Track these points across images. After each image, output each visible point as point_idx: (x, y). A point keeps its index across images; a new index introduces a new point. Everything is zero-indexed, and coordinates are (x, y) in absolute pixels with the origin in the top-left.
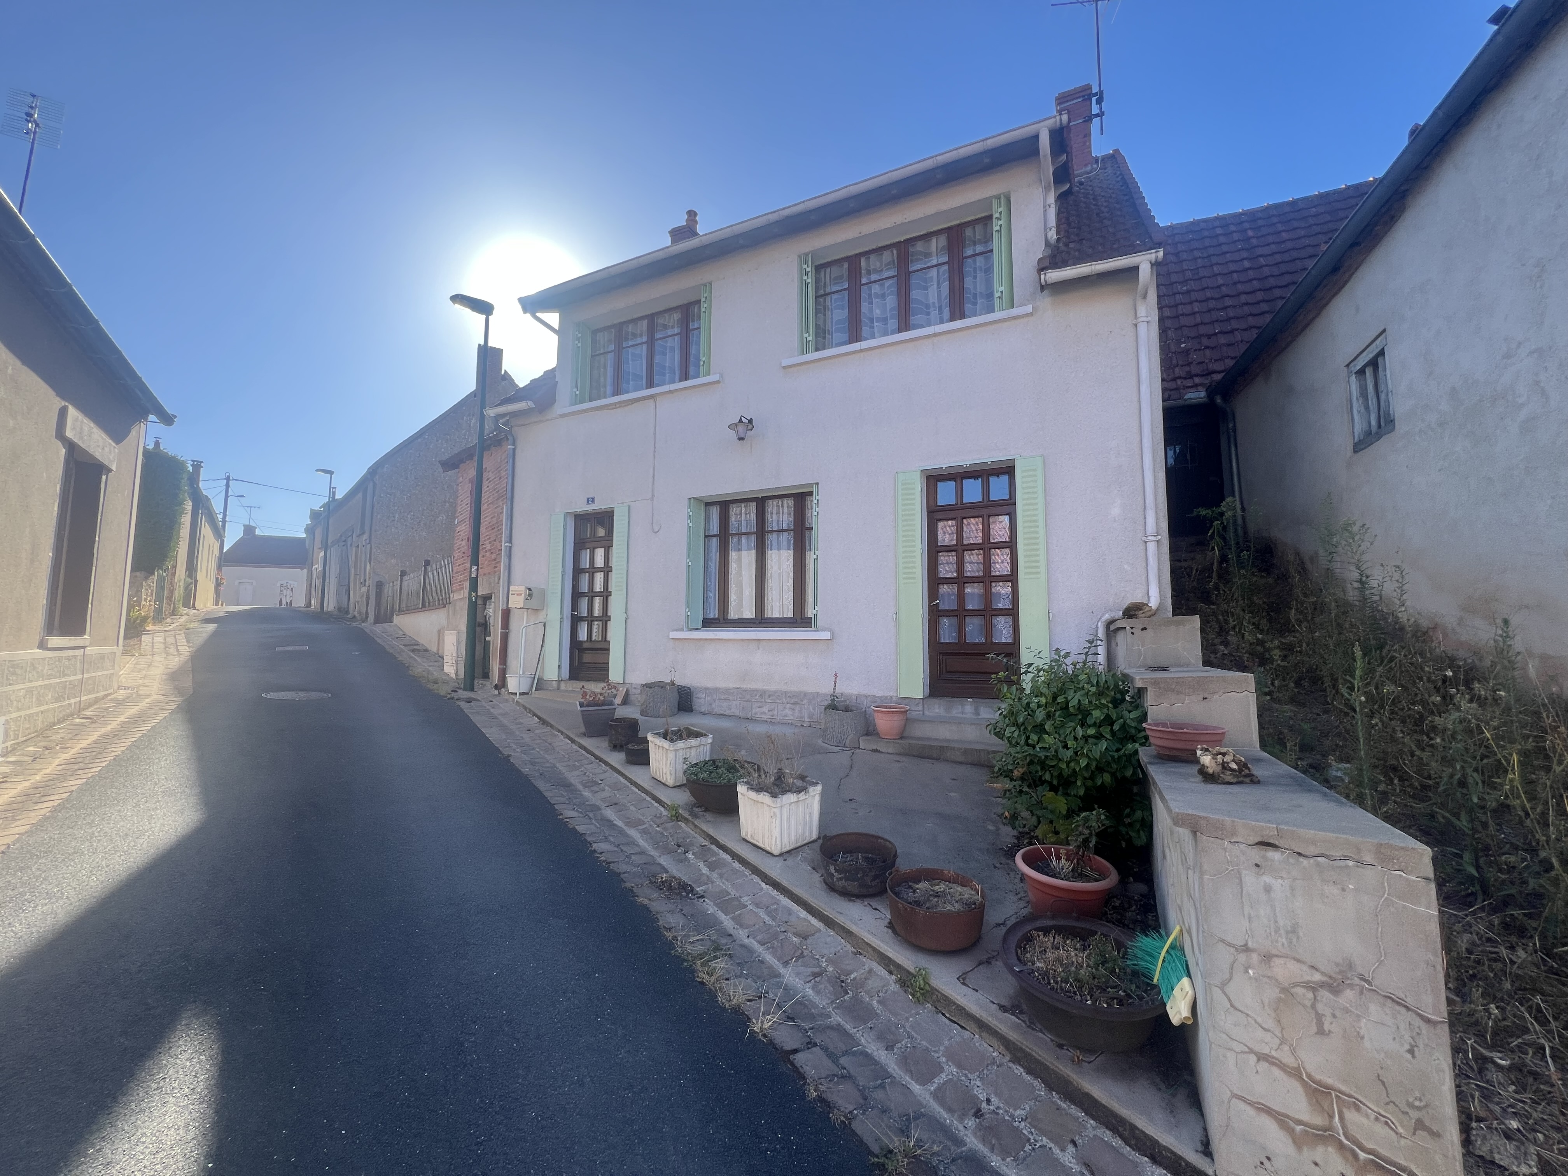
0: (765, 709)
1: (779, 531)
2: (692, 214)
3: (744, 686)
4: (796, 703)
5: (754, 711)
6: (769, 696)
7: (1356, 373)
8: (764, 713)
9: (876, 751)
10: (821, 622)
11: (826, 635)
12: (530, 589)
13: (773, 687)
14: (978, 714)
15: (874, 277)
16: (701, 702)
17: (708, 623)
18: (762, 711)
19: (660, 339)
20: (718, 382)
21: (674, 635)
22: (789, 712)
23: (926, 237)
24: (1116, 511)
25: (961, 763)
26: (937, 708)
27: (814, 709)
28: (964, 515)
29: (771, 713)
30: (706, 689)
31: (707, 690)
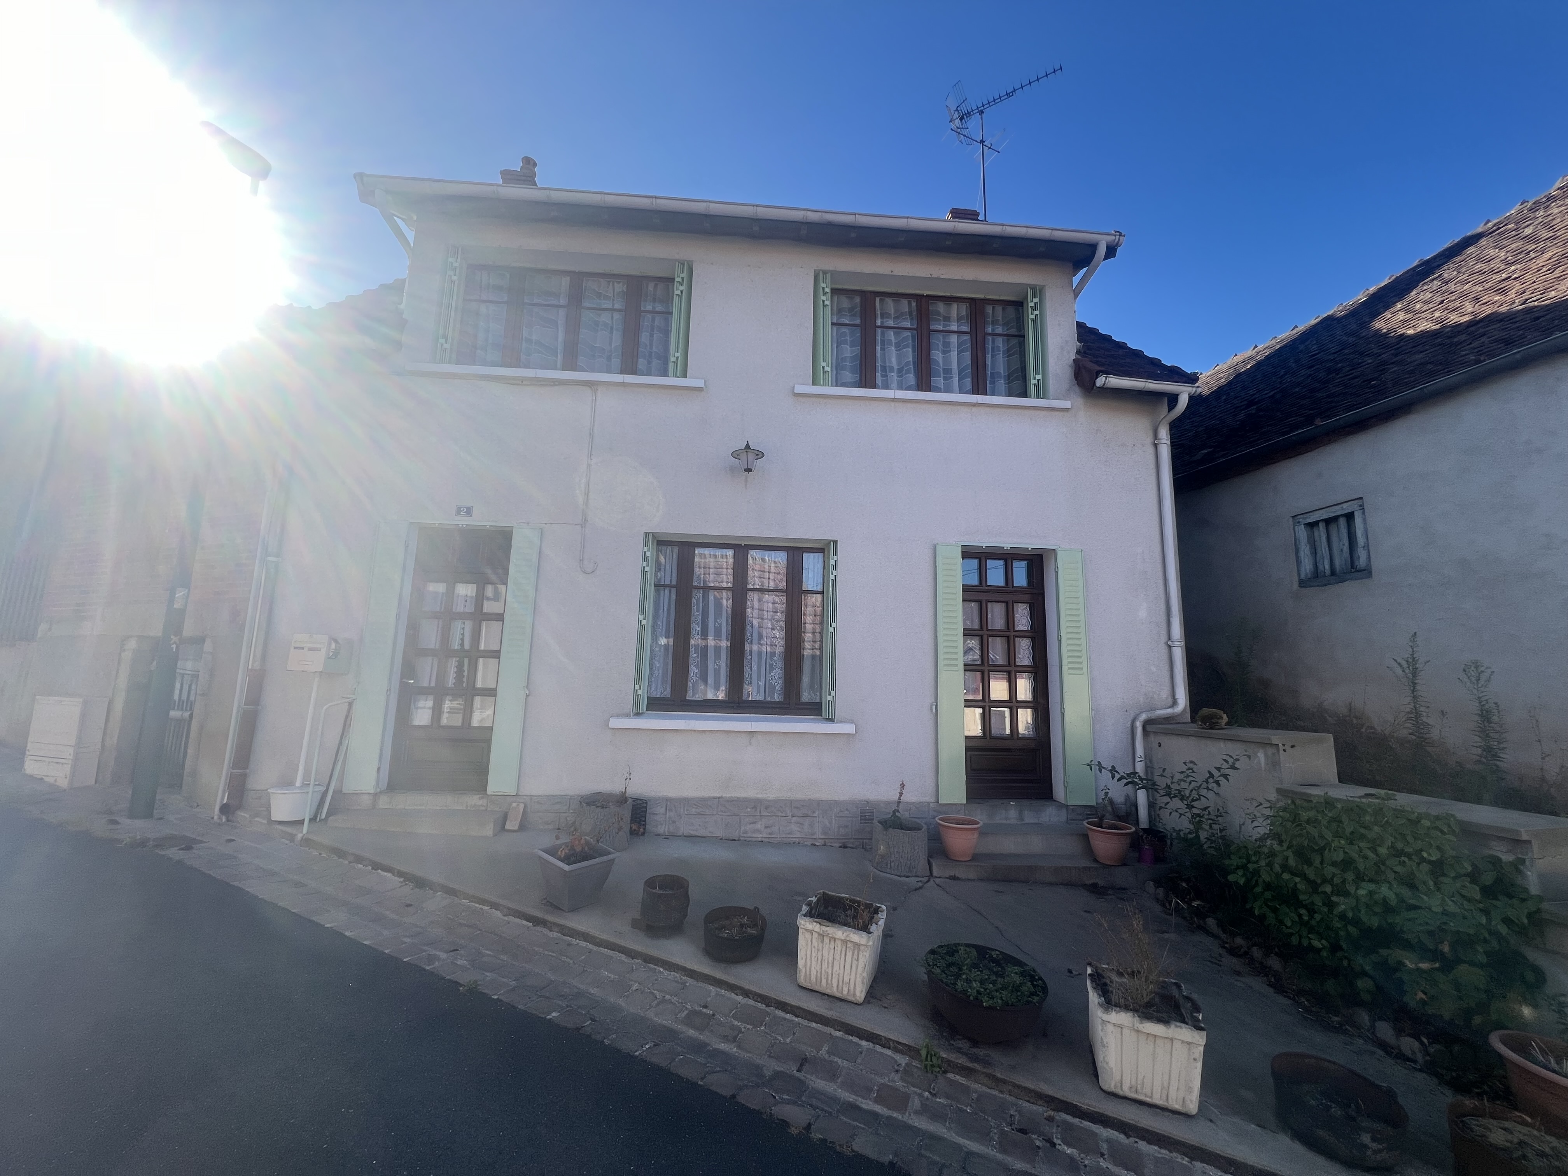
0: (758, 826)
1: (762, 591)
2: (529, 162)
3: (727, 795)
4: (806, 816)
5: (743, 828)
6: (766, 808)
7: (1304, 524)
8: (759, 831)
9: (954, 878)
10: (839, 713)
11: (849, 729)
12: (336, 641)
13: (772, 796)
14: (1022, 820)
15: (891, 323)
16: (659, 822)
17: (656, 704)
18: (758, 830)
19: (589, 308)
20: (700, 389)
21: (615, 723)
22: (794, 828)
23: (949, 300)
24: (1143, 614)
25: (1051, 884)
26: (981, 815)
27: (830, 823)
28: (990, 598)
29: (769, 830)
30: (668, 800)
31: (669, 802)
